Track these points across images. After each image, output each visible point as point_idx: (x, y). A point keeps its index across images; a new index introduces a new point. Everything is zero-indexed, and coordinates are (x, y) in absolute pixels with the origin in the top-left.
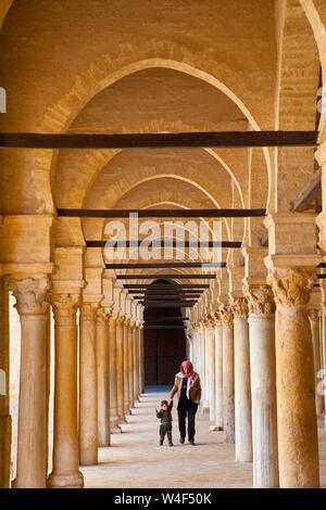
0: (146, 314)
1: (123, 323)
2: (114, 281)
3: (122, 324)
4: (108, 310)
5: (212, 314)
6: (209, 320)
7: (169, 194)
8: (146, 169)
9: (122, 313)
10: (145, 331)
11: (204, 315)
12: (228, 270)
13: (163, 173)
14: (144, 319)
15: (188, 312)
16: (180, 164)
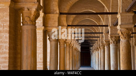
0: (81, 48)
1: (76, 49)
4: (73, 45)
5: (98, 47)
6: (97, 49)
8: (83, 8)
9: (76, 47)
10: (81, 52)
11: (96, 48)
12: (104, 35)
13: (87, 9)
14: (81, 49)
15: (91, 48)
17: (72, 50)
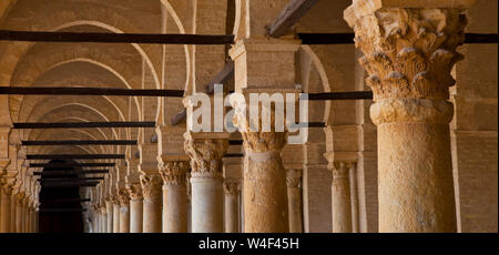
0: (42, 196)
1: (22, 200)
2: (18, 148)
3: (21, 202)
4: (10, 181)
5: (127, 187)
7: (85, 49)
8: (64, 13)
9: (22, 190)
10: (40, 214)
11: (114, 191)
12: (158, 131)
13: (83, 19)
15: (89, 192)
16: (103, 10)
17: (9, 205)
